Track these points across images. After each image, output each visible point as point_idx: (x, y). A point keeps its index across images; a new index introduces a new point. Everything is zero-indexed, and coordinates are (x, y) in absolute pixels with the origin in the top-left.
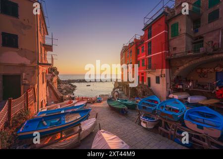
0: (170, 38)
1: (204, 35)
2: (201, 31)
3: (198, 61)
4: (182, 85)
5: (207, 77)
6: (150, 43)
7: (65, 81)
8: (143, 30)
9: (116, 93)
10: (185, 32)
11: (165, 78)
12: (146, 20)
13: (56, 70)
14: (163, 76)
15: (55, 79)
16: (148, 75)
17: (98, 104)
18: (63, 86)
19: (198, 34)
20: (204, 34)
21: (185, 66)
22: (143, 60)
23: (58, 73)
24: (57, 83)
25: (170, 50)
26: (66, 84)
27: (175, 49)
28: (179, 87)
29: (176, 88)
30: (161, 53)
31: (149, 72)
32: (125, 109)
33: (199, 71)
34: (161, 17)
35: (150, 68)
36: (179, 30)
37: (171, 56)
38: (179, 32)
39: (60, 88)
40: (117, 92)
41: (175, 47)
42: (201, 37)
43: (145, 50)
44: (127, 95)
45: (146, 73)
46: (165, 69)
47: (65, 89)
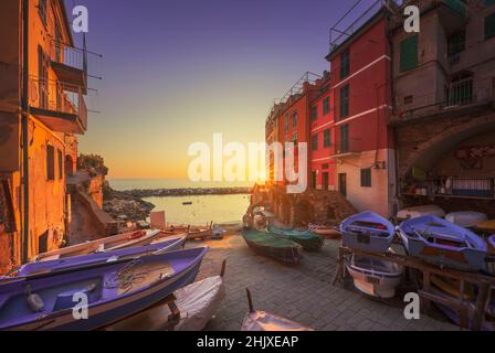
0: (397, 73)
1: (473, 70)
2: (467, 60)
3: (468, 126)
4: (426, 188)
5: (481, 168)
6: (345, 89)
7: (126, 193)
8: (327, 57)
9: (257, 217)
10: (434, 57)
11: (385, 172)
12: (335, 35)
13: (102, 162)
14: (380, 165)
15: (95, 183)
16: (341, 169)
17: (214, 242)
18: (118, 205)
19: (457, 68)
20: (473, 66)
21: (434, 140)
22: (327, 132)
23: (104, 171)
24: (101, 194)
25: (398, 104)
26: (126, 199)
27: (408, 99)
28: (418, 192)
29: (411, 197)
30: (374, 110)
31: (344, 160)
32: (295, 249)
33: (462, 154)
34: (376, 24)
35: (345, 148)
36: (420, 53)
37: (401, 116)
38: (419, 58)
39: (111, 210)
40: (259, 213)
41: (408, 95)
42: (466, 74)
43: (332, 106)
44: (286, 220)
45: (333, 162)
46: (386, 150)
47: (124, 211)
